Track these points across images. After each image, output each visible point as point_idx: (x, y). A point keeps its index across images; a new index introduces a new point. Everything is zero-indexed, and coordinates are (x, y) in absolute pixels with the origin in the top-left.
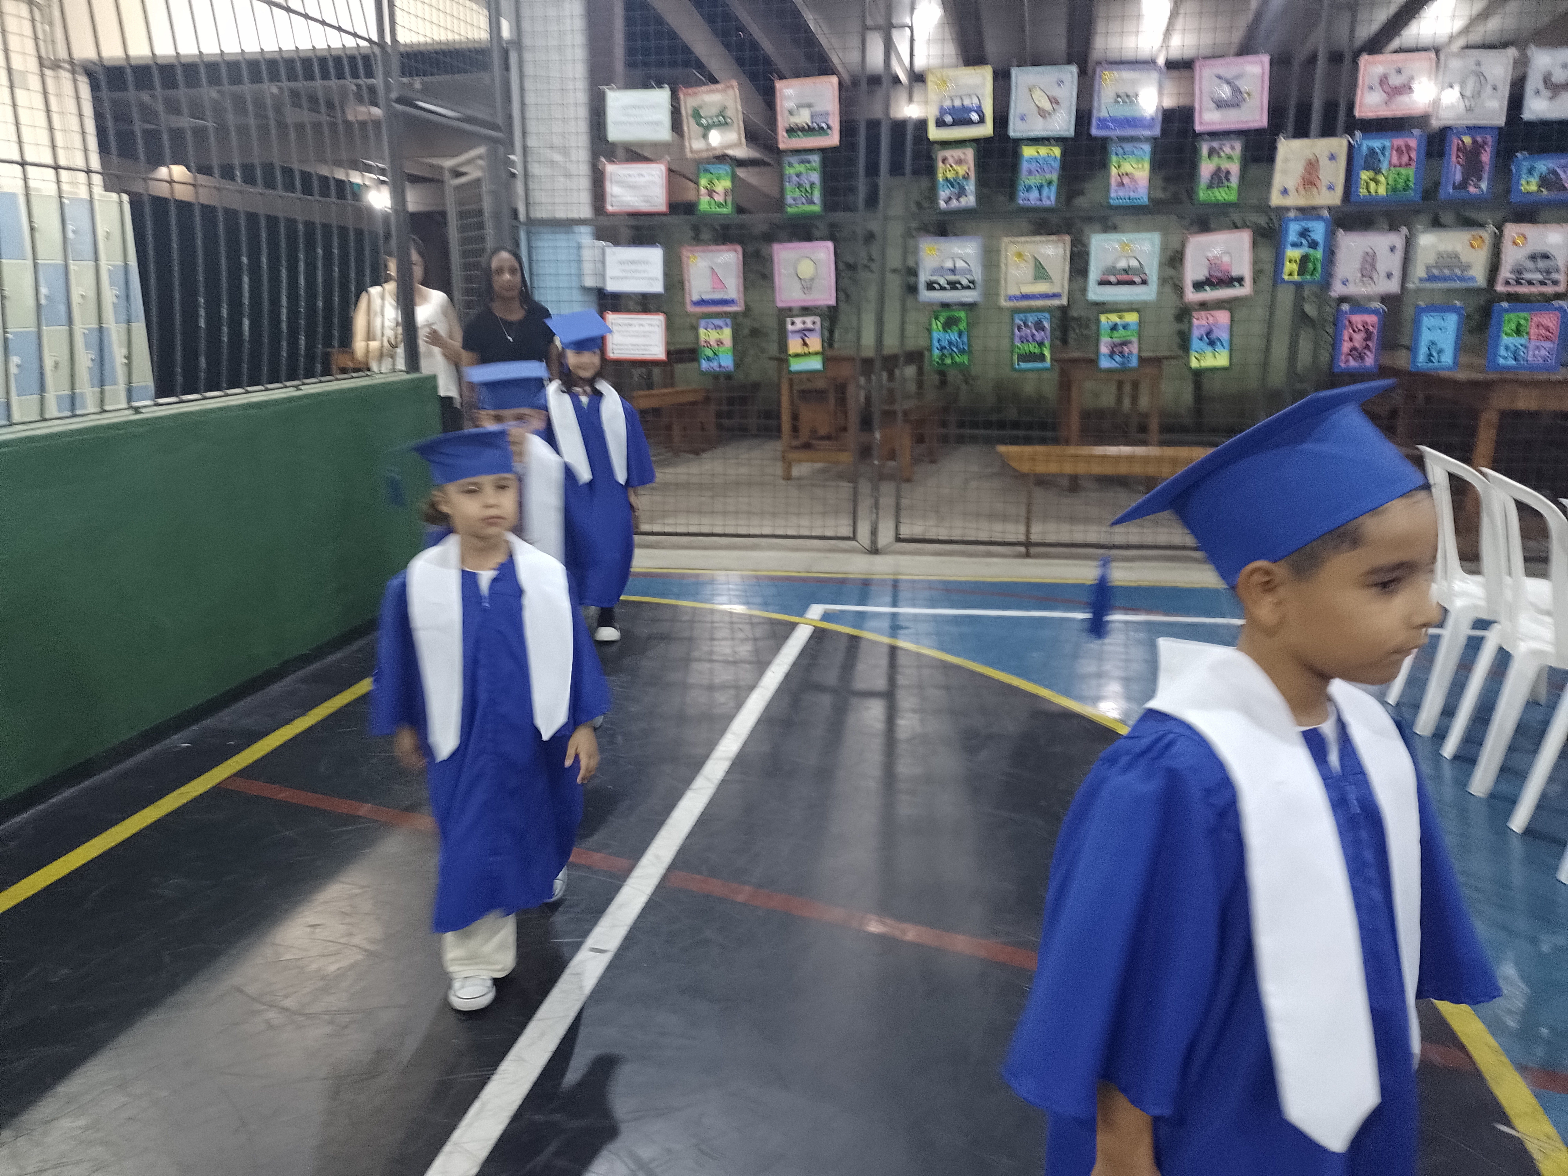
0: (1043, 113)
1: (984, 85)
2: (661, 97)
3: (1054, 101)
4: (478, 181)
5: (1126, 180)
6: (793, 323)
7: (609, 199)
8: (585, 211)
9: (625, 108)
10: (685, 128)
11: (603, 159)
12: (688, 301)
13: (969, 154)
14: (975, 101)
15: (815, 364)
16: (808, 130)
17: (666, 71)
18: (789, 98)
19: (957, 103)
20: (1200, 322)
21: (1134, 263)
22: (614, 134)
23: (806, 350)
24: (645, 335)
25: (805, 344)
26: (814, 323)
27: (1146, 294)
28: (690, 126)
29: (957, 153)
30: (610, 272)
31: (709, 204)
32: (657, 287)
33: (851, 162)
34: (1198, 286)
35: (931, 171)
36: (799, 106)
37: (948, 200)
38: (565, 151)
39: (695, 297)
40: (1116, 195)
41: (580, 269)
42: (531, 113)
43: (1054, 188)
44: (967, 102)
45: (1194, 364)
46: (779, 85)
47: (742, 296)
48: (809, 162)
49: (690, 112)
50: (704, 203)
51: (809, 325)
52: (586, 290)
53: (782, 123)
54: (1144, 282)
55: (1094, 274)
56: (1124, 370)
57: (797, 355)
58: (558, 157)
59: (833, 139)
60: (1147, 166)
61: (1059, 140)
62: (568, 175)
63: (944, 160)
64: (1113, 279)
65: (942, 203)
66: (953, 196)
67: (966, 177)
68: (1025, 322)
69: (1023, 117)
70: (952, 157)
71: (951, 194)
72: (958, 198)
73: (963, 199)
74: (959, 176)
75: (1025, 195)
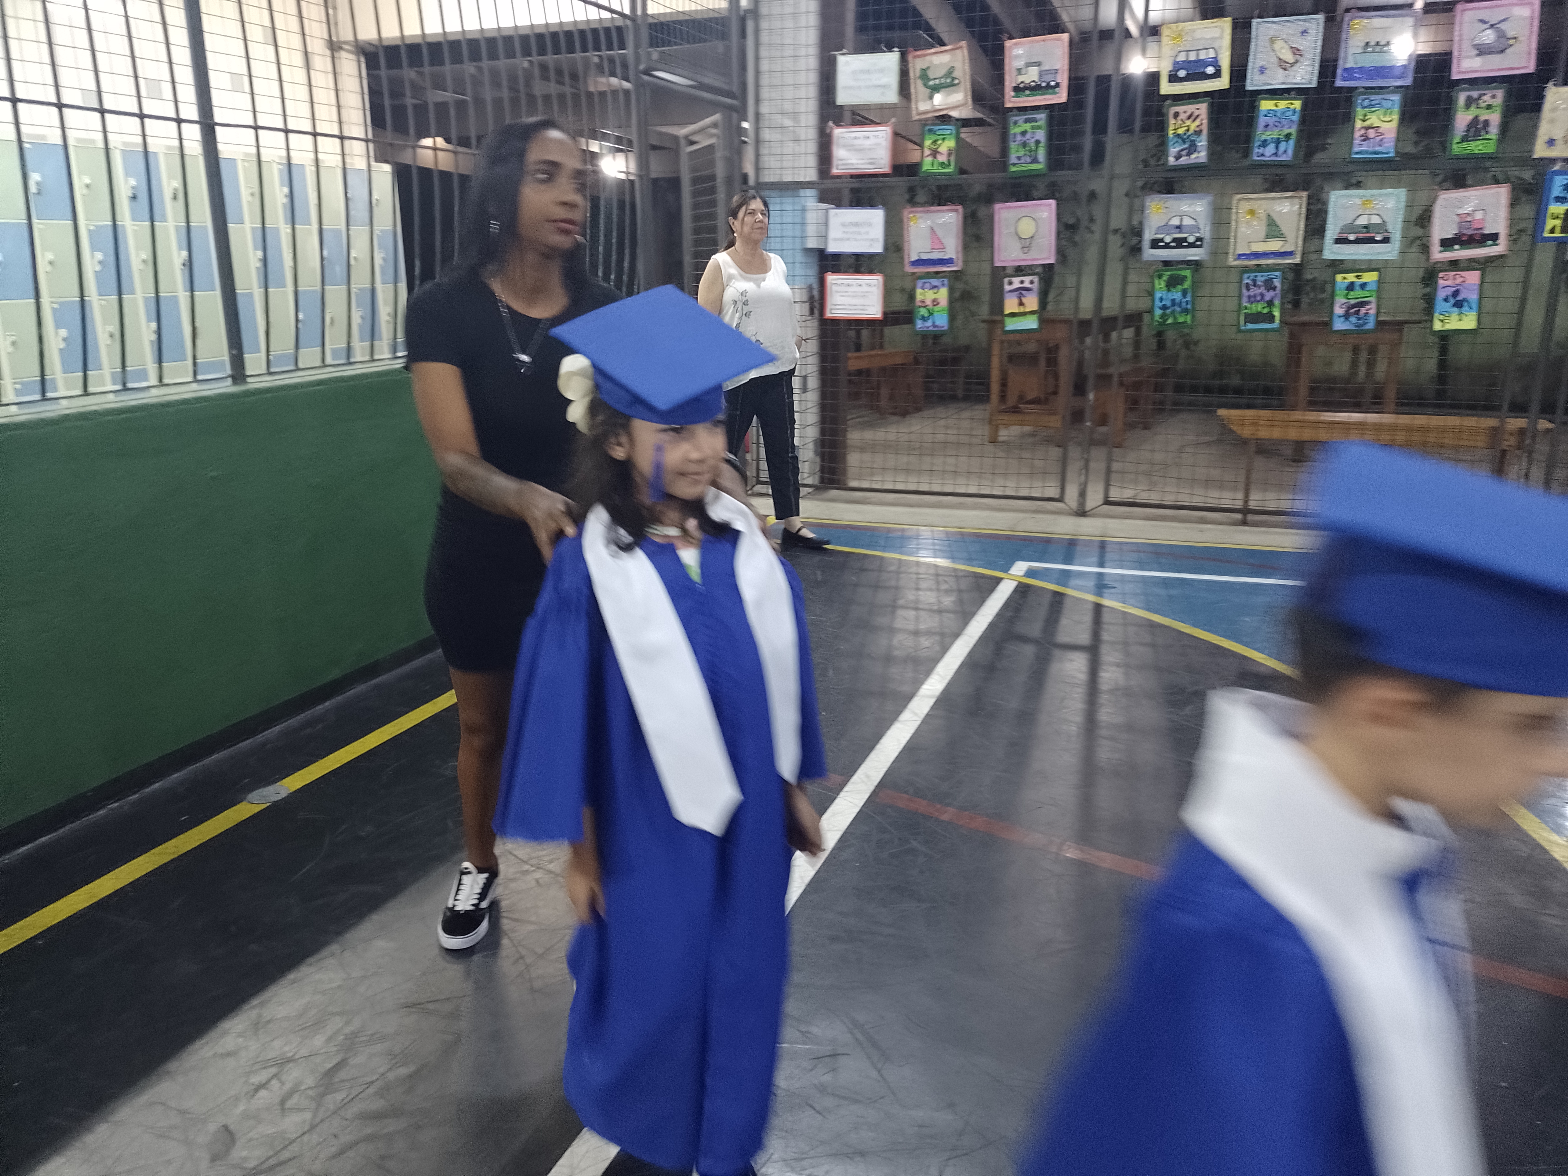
0: (1284, 65)
1: (1221, 38)
2: (890, 60)
3: (1296, 51)
4: (711, 147)
5: (1371, 133)
6: (1010, 283)
7: (835, 162)
8: (811, 175)
9: (854, 72)
10: (913, 91)
11: (831, 124)
12: (906, 261)
13: (1202, 108)
14: (1212, 54)
15: (1031, 323)
16: (1035, 89)
17: (897, 35)
18: (1017, 57)
19: (1192, 57)
20: (1446, 282)
21: (1376, 220)
22: (843, 98)
23: (1022, 310)
24: (864, 295)
25: (1021, 304)
26: (1032, 282)
27: (1387, 252)
28: (917, 88)
29: (1190, 108)
30: (833, 233)
31: (933, 164)
32: (878, 248)
33: (1079, 120)
34: (1446, 244)
35: (1162, 127)
36: (1028, 65)
37: (1178, 157)
38: (795, 115)
39: (914, 258)
40: (1360, 148)
41: (803, 231)
42: (765, 80)
43: (1292, 142)
44: (1203, 55)
45: (1437, 326)
46: (1008, 44)
47: (960, 256)
48: (1035, 120)
49: (918, 74)
50: (928, 165)
51: (1027, 284)
52: (808, 251)
53: (1010, 81)
54: (1386, 240)
55: (1331, 232)
56: (1359, 332)
57: (1013, 315)
58: (788, 122)
59: (1061, 96)
60: (1396, 117)
61: (1300, 92)
62: (797, 140)
63: (1176, 115)
64: (1352, 237)
65: (1171, 160)
66: (1184, 153)
67: (1198, 133)
68: (1254, 281)
69: (1262, 70)
70: (1185, 112)
71: (1182, 150)
72: (1188, 154)
73: (1193, 156)
74: (1191, 132)
75: (1260, 151)
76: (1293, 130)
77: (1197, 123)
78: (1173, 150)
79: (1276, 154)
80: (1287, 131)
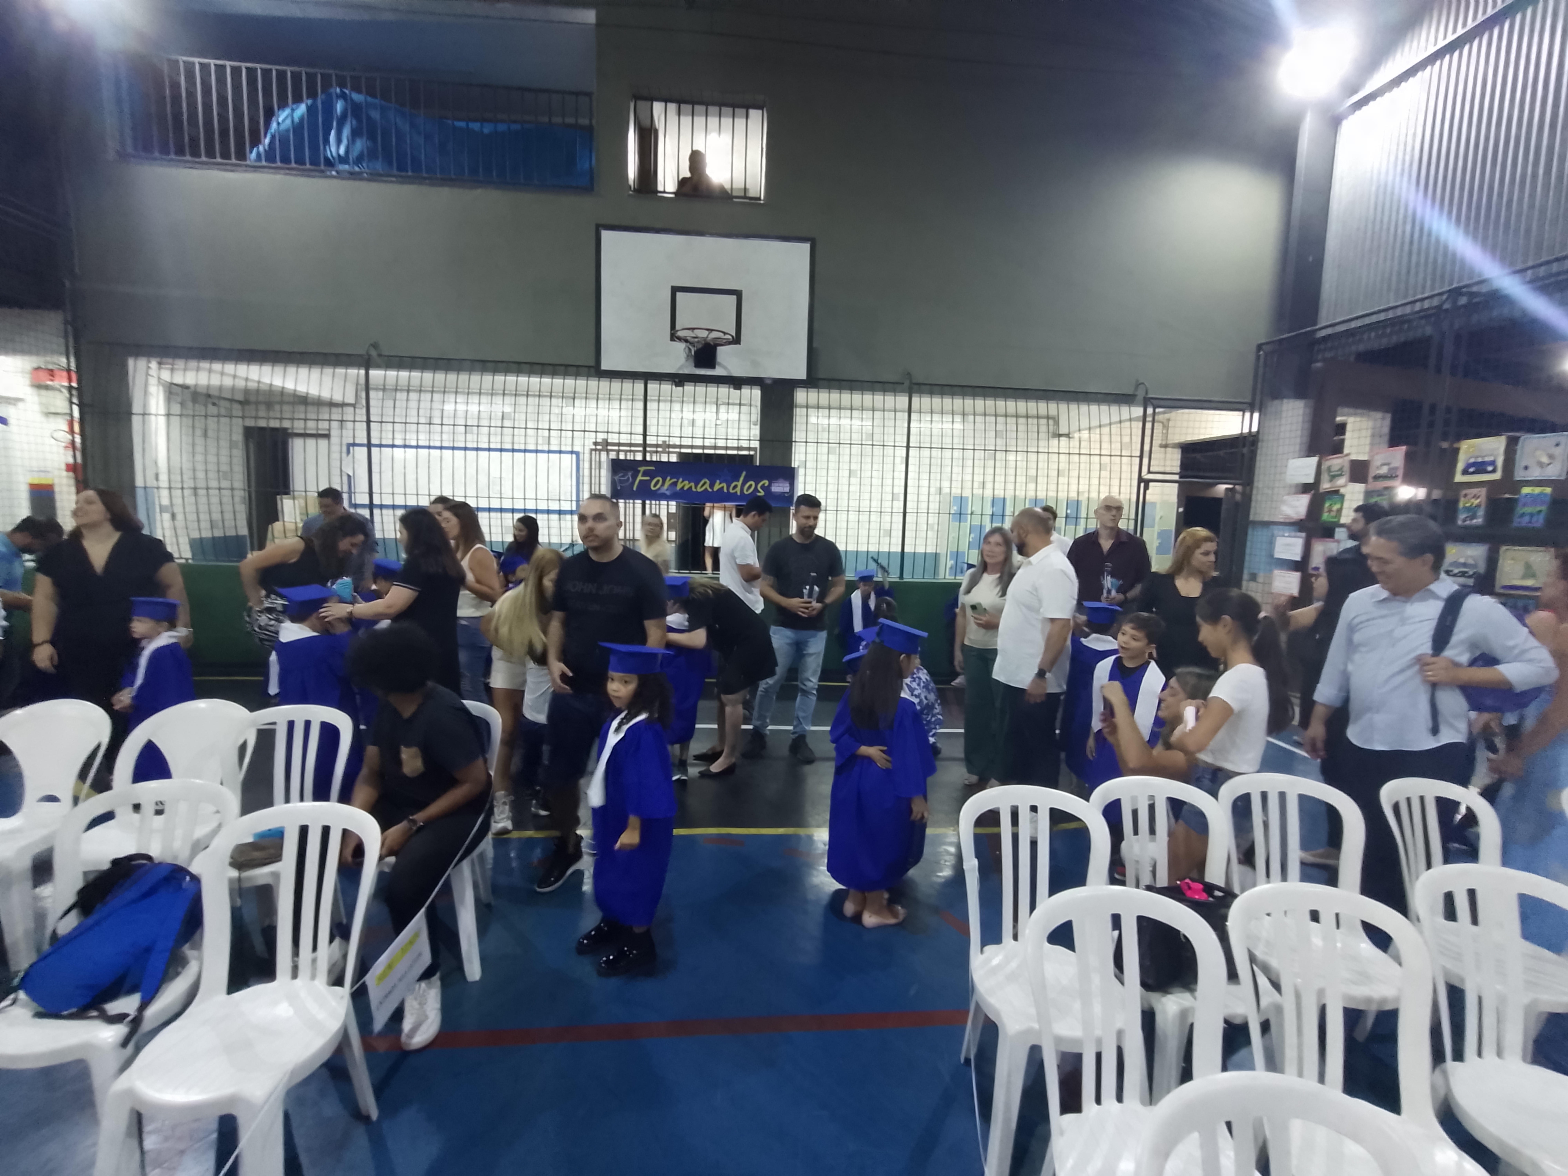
0: (1541, 465)
1: (1499, 448)
2: (1315, 461)
3: (1551, 457)
7: (1281, 512)
9: (1295, 468)
10: (1322, 477)
13: (1484, 491)
14: (1492, 458)
16: (1385, 477)
18: (1377, 460)
19: (1480, 460)
22: (1289, 480)
24: (1290, 582)
28: (1325, 476)
29: (1477, 491)
30: (1287, 549)
31: (1328, 517)
32: (1299, 558)
35: (1456, 502)
36: (1383, 465)
37: (1464, 520)
43: (1543, 515)
44: (1486, 459)
49: (1326, 468)
50: (1325, 517)
53: (1372, 473)
61: (1552, 482)
63: (1466, 495)
65: (1460, 522)
66: (1468, 519)
67: (1479, 506)
69: (1526, 468)
70: (1471, 493)
71: (1467, 517)
73: (1475, 521)
74: (1474, 505)
75: (1519, 520)
76: (1544, 508)
77: (1478, 501)
78: (1462, 516)
79: (1530, 522)
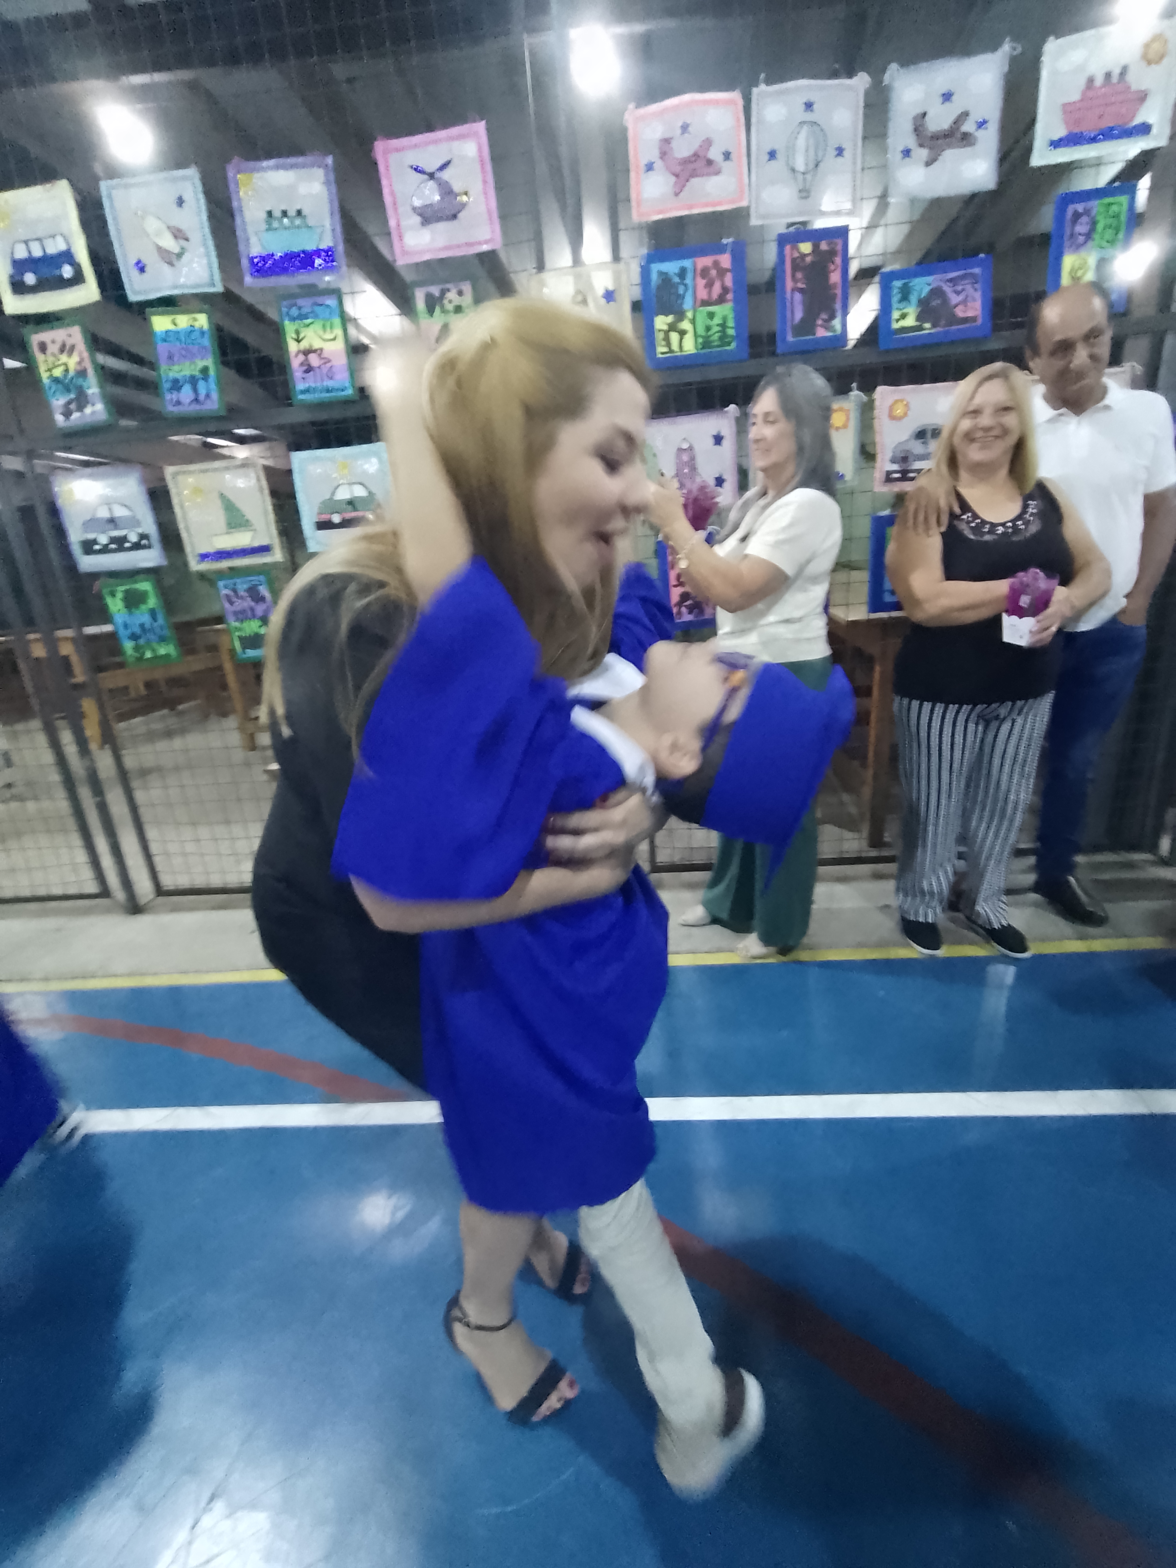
0: (167, 257)
1: (62, 214)
3: (178, 234)
5: (314, 360)
13: (75, 335)
14: (61, 243)
19: (37, 250)
21: (360, 492)
29: (58, 335)
35: (28, 367)
37: (67, 414)
40: (305, 386)
43: (213, 381)
44: (49, 247)
55: (308, 514)
60: (339, 332)
61: (203, 300)
63: (43, 347)
64: (336, 519)
65: (59, 419)
66: (73, 406)
67: (82, 373)
68: (235, 591)
69: (139, 267)
70: (53, 342)
71: (69, 403)
72: (80, 408)
73: (88, 410)
74: (72, 373)
75: (174, 396)
76: (209, 362)
77: (75, 357)
78: (57, 403)
79: (196, 400)
80: (201, 364)
